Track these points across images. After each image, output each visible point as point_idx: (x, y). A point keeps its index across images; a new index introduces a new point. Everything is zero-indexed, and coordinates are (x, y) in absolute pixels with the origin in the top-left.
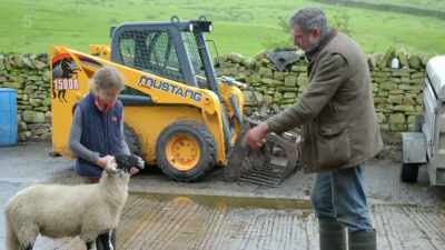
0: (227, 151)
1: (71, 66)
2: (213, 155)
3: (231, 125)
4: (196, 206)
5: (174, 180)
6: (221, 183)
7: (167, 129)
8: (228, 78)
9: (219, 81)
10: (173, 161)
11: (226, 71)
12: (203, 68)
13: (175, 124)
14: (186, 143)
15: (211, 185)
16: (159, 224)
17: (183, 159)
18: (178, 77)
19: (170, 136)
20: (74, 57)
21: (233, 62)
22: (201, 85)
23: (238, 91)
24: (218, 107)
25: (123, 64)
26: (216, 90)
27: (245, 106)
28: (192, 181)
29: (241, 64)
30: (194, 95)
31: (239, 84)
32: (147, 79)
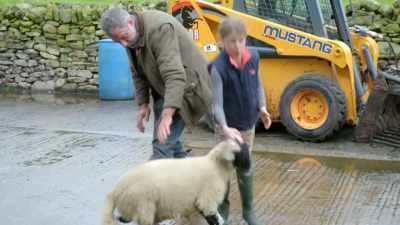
0: (358, 109)
1: (192, 15)
2: (342, 113)
3: (364, 80)
4: (323, 169)
5: (300, 140)
7: (293, 83)
8: (361, 28)
9: (351, 31)
10: (299, 118)
11: (359, 20)
12: (332, 18)
13: (301, 79)
14: (313, 99)
15: (341, 146)
16: (284, 186)
17: (309, 117)
18: (306, 27)
19: (296, 92)
20: (195, 6)
21: (368, 10)
22: (331, 36)
23: (373, 41)
24: (350, 61)
25: (247, 12)
26: (348, 42)
27: (380, 59)
28: (319, 142)
29: (377, 12)
30: (323, 46)
31: (374, 34)
32: (272, 29)
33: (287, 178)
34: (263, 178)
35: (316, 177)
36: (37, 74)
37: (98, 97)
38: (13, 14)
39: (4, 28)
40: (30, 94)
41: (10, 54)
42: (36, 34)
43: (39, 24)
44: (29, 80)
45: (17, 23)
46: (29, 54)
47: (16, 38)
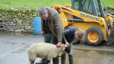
0: (107, 37)
1: (60, 11)
2: (103, 38)
3: (109, 28)
4: (97, 54)
5: (90, 45)
6: (105, 47)
7: (88, 30)
8: (108, 14)
9: (105, 14)
10: (90, 39)
11: (107, 11)
12: (99, 11)
13: (91, 28)
14: (94, 34)
17: (93, 39)
18: (92, 14)
19: (89, 32)
20: (60, 8)
21: (110, 9)
22: (99, 16)
23: (111, 18)
24: (105, 23)
25: (75, 10)
26: (104, 18)
27: (113, 22)
28: (96, 46)
29: (112, 9)
30: (97, 19)
31: (111, 15)
32: (82, 14)
33: (87, 56)
34: (80, 57)
35: (95, 56)
36: (16, 27)
37: (33, 34)
38: (10, 11)
39: (7, 15)
40: (14, 33)
41: (9, 22)
42: (16, 16)
43: (16, 13)
44: (14, 29)
45: (10, 13)
46: (14, 22)
47: (10, 17)
